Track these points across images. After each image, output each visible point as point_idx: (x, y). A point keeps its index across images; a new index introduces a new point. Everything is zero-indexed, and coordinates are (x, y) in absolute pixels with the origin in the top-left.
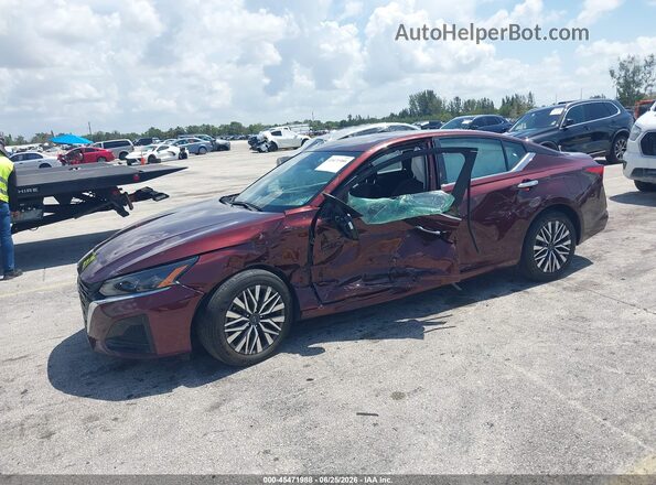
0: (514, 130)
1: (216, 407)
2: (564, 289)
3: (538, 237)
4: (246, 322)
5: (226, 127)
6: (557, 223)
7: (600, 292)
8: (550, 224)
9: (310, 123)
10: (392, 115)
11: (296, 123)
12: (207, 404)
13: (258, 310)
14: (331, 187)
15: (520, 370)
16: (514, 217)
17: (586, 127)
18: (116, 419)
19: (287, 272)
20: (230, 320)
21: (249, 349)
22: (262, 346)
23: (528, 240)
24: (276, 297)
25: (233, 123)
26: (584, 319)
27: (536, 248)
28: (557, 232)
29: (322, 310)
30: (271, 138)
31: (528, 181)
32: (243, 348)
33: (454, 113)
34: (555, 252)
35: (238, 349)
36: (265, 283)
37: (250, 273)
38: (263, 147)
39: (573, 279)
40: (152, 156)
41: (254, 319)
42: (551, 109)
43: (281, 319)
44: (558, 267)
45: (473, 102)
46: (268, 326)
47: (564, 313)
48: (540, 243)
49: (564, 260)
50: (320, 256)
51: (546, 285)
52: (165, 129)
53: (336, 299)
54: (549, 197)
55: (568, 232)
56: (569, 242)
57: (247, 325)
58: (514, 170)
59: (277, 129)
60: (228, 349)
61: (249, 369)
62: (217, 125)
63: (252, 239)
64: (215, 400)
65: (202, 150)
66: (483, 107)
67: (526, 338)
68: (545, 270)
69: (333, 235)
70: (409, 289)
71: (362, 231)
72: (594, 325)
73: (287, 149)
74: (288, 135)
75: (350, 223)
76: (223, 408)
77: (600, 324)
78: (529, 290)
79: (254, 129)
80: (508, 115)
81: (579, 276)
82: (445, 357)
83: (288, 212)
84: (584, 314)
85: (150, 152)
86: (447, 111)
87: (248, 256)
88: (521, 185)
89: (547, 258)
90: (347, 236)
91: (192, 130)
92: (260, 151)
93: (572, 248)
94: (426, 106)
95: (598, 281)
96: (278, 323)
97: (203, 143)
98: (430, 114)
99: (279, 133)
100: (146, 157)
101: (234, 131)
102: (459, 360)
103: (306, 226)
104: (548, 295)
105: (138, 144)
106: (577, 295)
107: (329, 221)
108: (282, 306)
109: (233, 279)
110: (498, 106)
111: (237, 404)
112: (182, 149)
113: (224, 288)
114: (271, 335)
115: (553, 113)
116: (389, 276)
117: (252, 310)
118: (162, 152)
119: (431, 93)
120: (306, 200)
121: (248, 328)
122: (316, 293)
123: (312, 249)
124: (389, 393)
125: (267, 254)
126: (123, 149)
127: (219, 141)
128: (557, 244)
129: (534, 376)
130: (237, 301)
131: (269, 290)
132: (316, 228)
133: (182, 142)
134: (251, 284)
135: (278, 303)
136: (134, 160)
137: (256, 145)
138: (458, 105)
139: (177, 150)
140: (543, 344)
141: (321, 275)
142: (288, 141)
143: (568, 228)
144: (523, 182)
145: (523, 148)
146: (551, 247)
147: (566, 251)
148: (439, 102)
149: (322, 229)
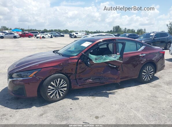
0: (140, 38)
1: (42, 115)
2: (150, 86)
3: (144, 71)
4: (54, 89)
5: (64, 30)
6: (150, 67)
7: (161, 88)
8: (148, 67)
9: (86, 31)
10: (108, 31)
11: (83, 31)
12: (39, 114)
13: (59, 86)
14: (84, 51)
15: (135, 112)
16: (138, 64)
17: (160, 39)
18: (11, 116)
19: (69, 75)
20: (49, 88)
21: (55, 97)
22: (59, 96)
23: (141, 71)
24: (64, 83)
25: (66, 30)
26: (156, 97)
27: (143, 73)
28: (150, 69)
29: (78, 87)
30: (75, 34)
31: (143, 54)
32: (53, 97)
33: (125, 32)
34: (148, 75)
35: (51, 97)
36: (61, 78)
37: (57, 75)
38: (73, 37)
39: (153, 83)
40: (43, 36)
41: (57, 88)
42: (150, 34)
43: (66, 89)
44: (149, 80)
45: (130, 30)
46: (61, 91)
47: (150, 94)
48: (144, 72)
49: (151, 77)
50: (79, 71)
51: (145, 85)
52: (48, 30)
53: (83, 84)
54: (148, 59)
55: (153, 70)
56: (153, 73)
57: (55, 90)
58: (139, 50)
59: (77, 32)
60: (48, 97)
61: (54, 103)
62: (62, 30)
63: (59, 65)
64: (42, 112)
65: (57, 36)
66: (132, 31)
67: (138, 101)
68: (145, 80)
69: (83, 65)
70: (105, 83)
71: (92, 65)
72: (159, 99)
73: (79, 38)
74: (79, 34)
75: (89, 62)
76: (43, 116)
77: (160, 99)
78: (140, 85)
79: (71, 32)
80: (138, 34)
81: (155, 83)
82: (113, 105)
83: (71, 57)
84: (156, 95)
85: (43, 35)
86: (123, 32)
87: (57, 69)
88: (140, 55)
89: (146, 77)
90: (88, 66)
91: (55, 31)
92: (72, 38)
93: (154, 74)
94: (117, 30)
95: (160, 85)
96: (64, 90)
97: (57, 34)
98: (118, 32)
99: (77, 33)
100: (42, 36)
101: (66, 32)
102: (117, 107)
103: (75, 62)
104: (145, 88)
105: (41, 33)
106: (154, 89)
107: (82, 61)
108: (66, 85)
109: (52, 76)
110: (136, 31)
111: (48, 115)
112: (51, 35)
113: (48, 79)
114: (62, 94)
115: (151, 35)
116: (99, 79)
117: (57, 86)
118: (46, 36)
119: (119, 26)
120: (77, 54)
121: (55, 91)
122: (77, 82)
123: (77, 69)
124: (95, 116)
125: (63, 69)
126: (36, 34)
127: (62, 34)
128: (149, 73)
129: (139, 115)
130: (52, 83)
131: (63, 80)
132: (79, 63)
133: (52, 33)
134: (57, 78)
135: (65, 84)
136: (38, 37)
137: (71, 36)
138: (126, 30)
139: (50, 35)
140: (142, 104)
141: (79, 77)
142: (79, 36)
143: (153, 69)
144: (141, 54)
145: (142, 44)
146: (148, 74)
147: (152, 75)
148: (121, 29)
149: (80, 63)
